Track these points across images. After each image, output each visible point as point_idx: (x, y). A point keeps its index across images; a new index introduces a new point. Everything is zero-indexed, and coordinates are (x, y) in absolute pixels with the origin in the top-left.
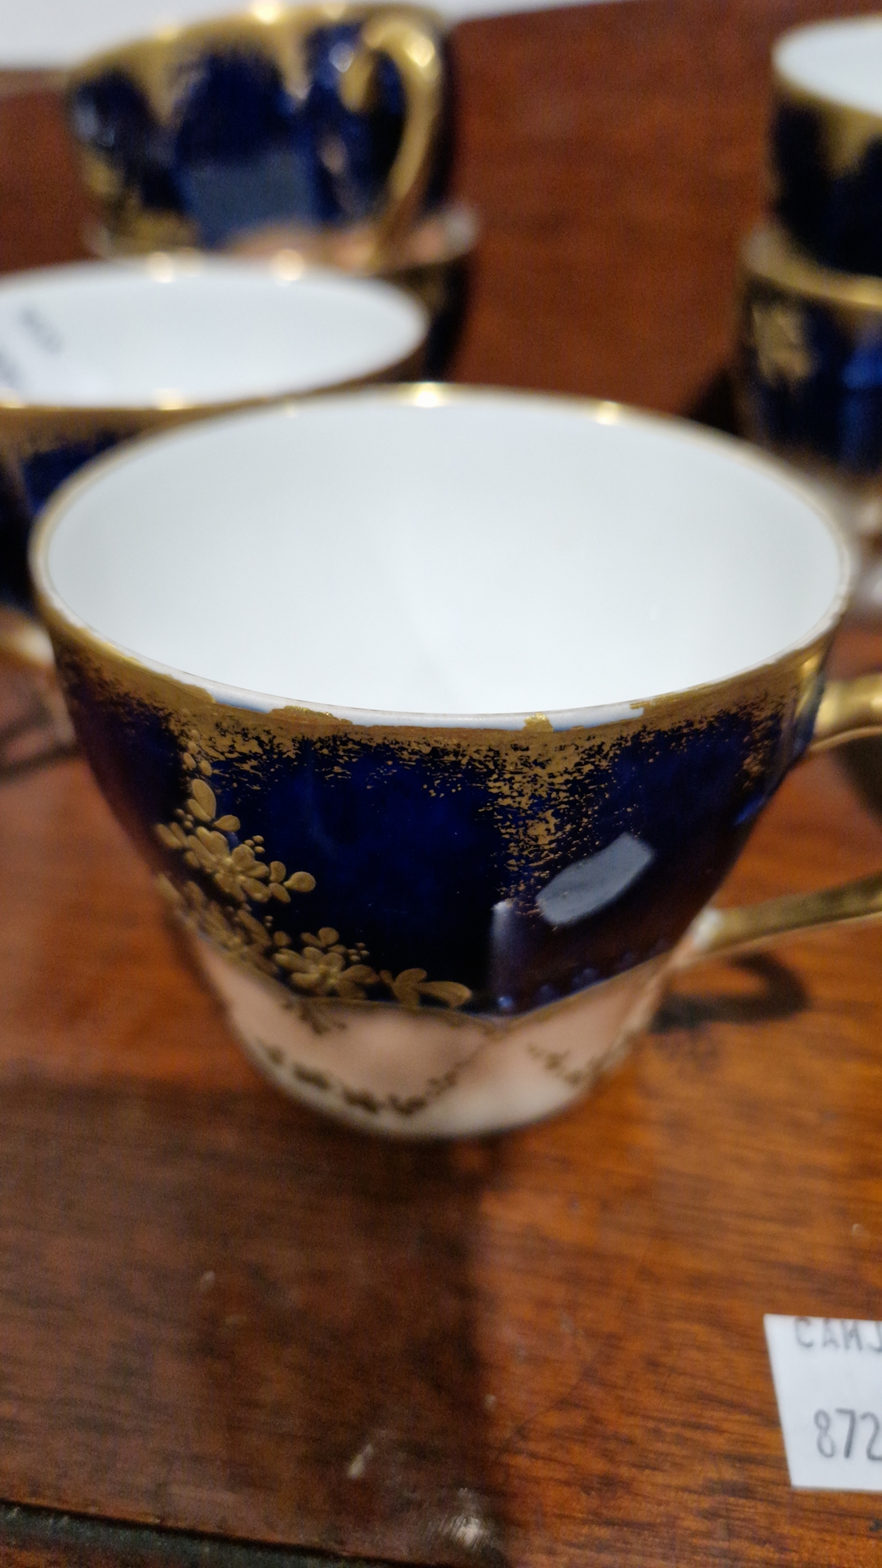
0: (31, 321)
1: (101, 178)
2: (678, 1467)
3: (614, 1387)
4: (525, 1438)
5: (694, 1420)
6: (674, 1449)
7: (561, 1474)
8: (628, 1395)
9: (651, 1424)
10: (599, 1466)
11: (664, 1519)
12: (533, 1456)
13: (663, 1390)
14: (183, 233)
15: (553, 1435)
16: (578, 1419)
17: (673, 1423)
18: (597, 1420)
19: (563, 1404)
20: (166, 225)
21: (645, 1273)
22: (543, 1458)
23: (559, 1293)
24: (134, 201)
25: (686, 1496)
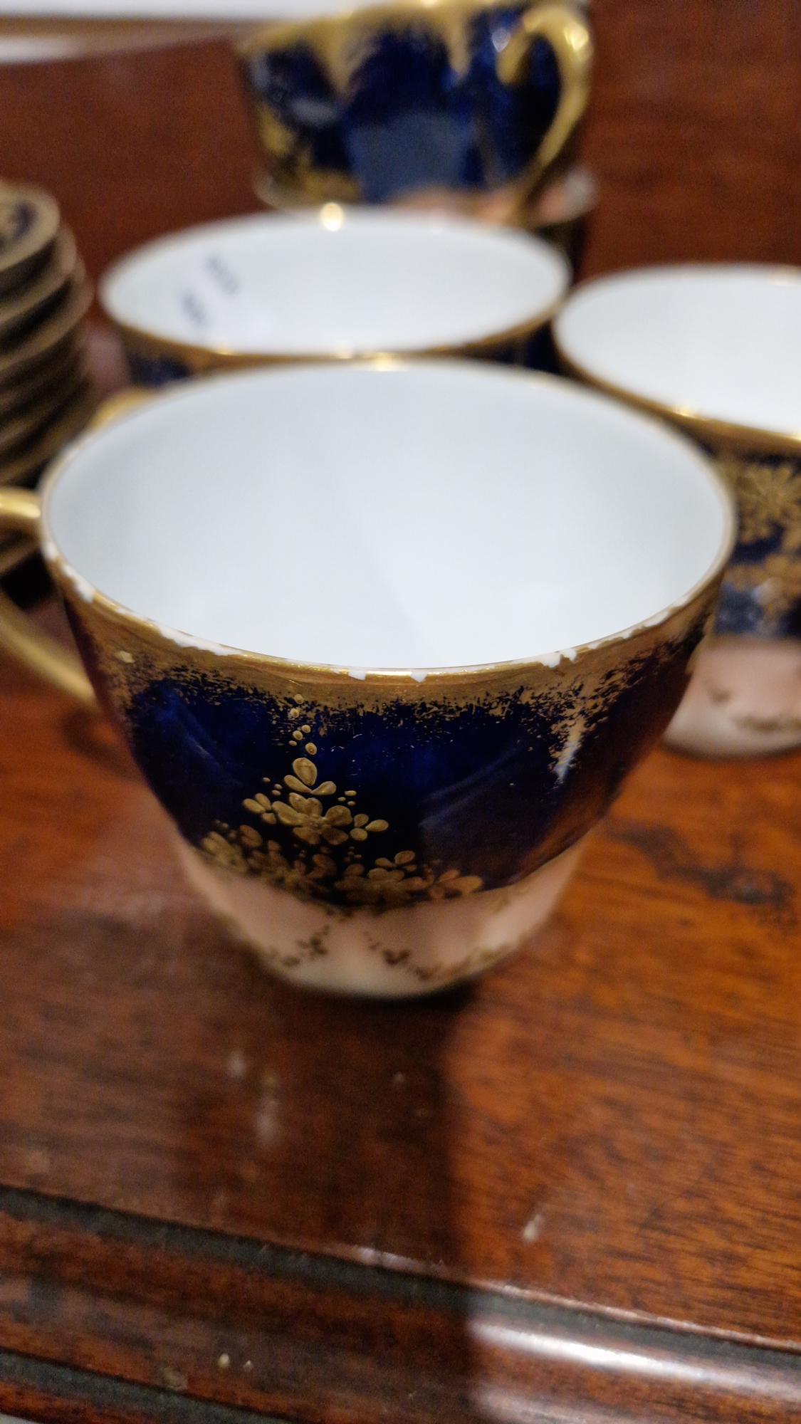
0: (215, 266)
1: (276, 138)
2: (784, 1248)
3: (730, 1184)
4: (660, 1217)
5: (793, 1213)
6: (778, 1235)
7: (691, 1248)
8: (740, 1190)
9: (759, 1214)
10: (720, 1244)
11: (774, 1288)
12: (667, 1232)
13: (768, 1189)
14: (349, 189)
15: (684, 1217)
16: (702, 1207)
17: (776, 1214)
18: (716, 1209)
19: (689, 1194)
20: (333, 181)
21: (749, 1096)
22: (675, 1234)
23: (680, 1107)
24: (305, 159)
25: (789, 1271)
